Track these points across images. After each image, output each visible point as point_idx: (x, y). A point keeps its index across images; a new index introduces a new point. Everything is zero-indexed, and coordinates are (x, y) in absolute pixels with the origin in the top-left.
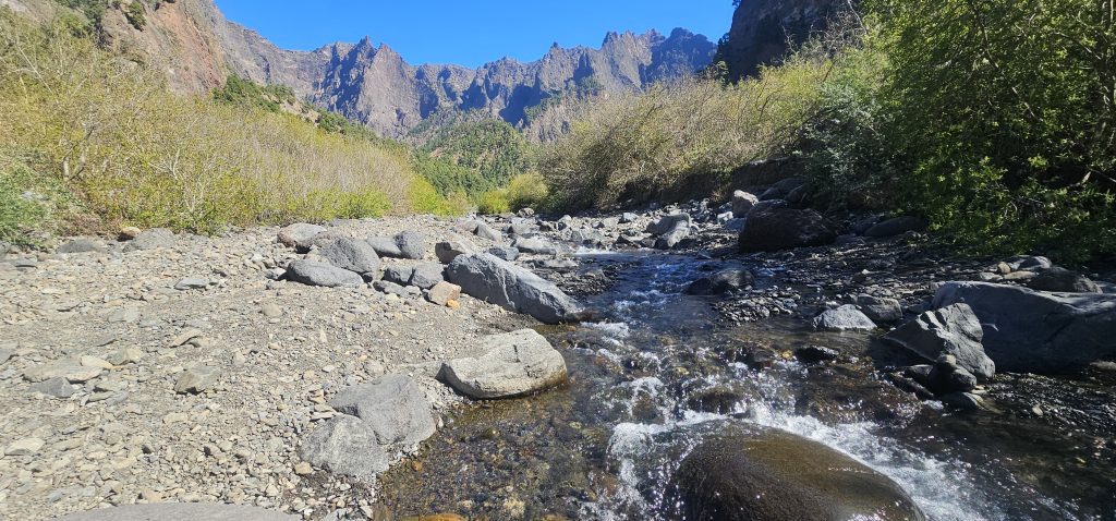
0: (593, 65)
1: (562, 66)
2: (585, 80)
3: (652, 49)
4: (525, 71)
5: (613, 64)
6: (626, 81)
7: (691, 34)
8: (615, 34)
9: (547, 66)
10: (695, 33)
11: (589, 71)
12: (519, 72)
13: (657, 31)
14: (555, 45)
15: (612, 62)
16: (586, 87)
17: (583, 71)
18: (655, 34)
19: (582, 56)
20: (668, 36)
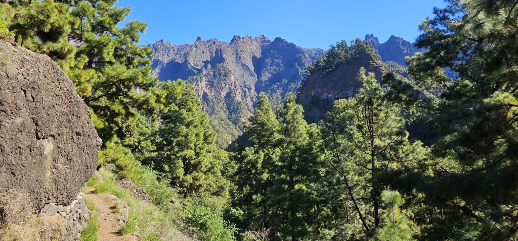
0: (224, 56)
1: (203, 53)
2: (219, 66)
3: (262, 47)
4: (176, 50)
5: (238, 57)
6: (245, 66)
7: (286, 42)
8: (239, 37)
9: (193, 52)
10: (289, 42)
11: (222, 60)
12: (172, 51)
13: (266, 36)
14: (199, 39)
15: (237, 55)
16: (219, 70)
17: (217, 59)
18: (264, 38)
19: (217, 49)
20: (272, 39)
